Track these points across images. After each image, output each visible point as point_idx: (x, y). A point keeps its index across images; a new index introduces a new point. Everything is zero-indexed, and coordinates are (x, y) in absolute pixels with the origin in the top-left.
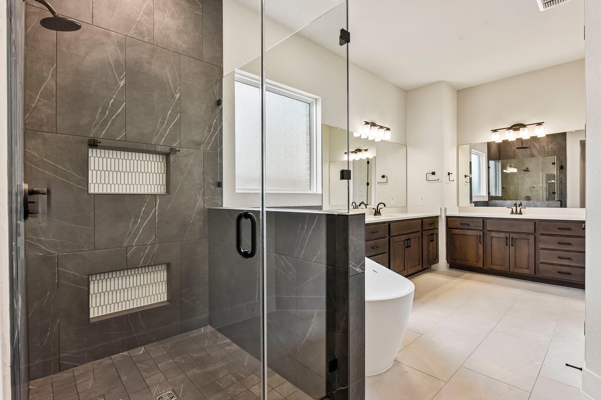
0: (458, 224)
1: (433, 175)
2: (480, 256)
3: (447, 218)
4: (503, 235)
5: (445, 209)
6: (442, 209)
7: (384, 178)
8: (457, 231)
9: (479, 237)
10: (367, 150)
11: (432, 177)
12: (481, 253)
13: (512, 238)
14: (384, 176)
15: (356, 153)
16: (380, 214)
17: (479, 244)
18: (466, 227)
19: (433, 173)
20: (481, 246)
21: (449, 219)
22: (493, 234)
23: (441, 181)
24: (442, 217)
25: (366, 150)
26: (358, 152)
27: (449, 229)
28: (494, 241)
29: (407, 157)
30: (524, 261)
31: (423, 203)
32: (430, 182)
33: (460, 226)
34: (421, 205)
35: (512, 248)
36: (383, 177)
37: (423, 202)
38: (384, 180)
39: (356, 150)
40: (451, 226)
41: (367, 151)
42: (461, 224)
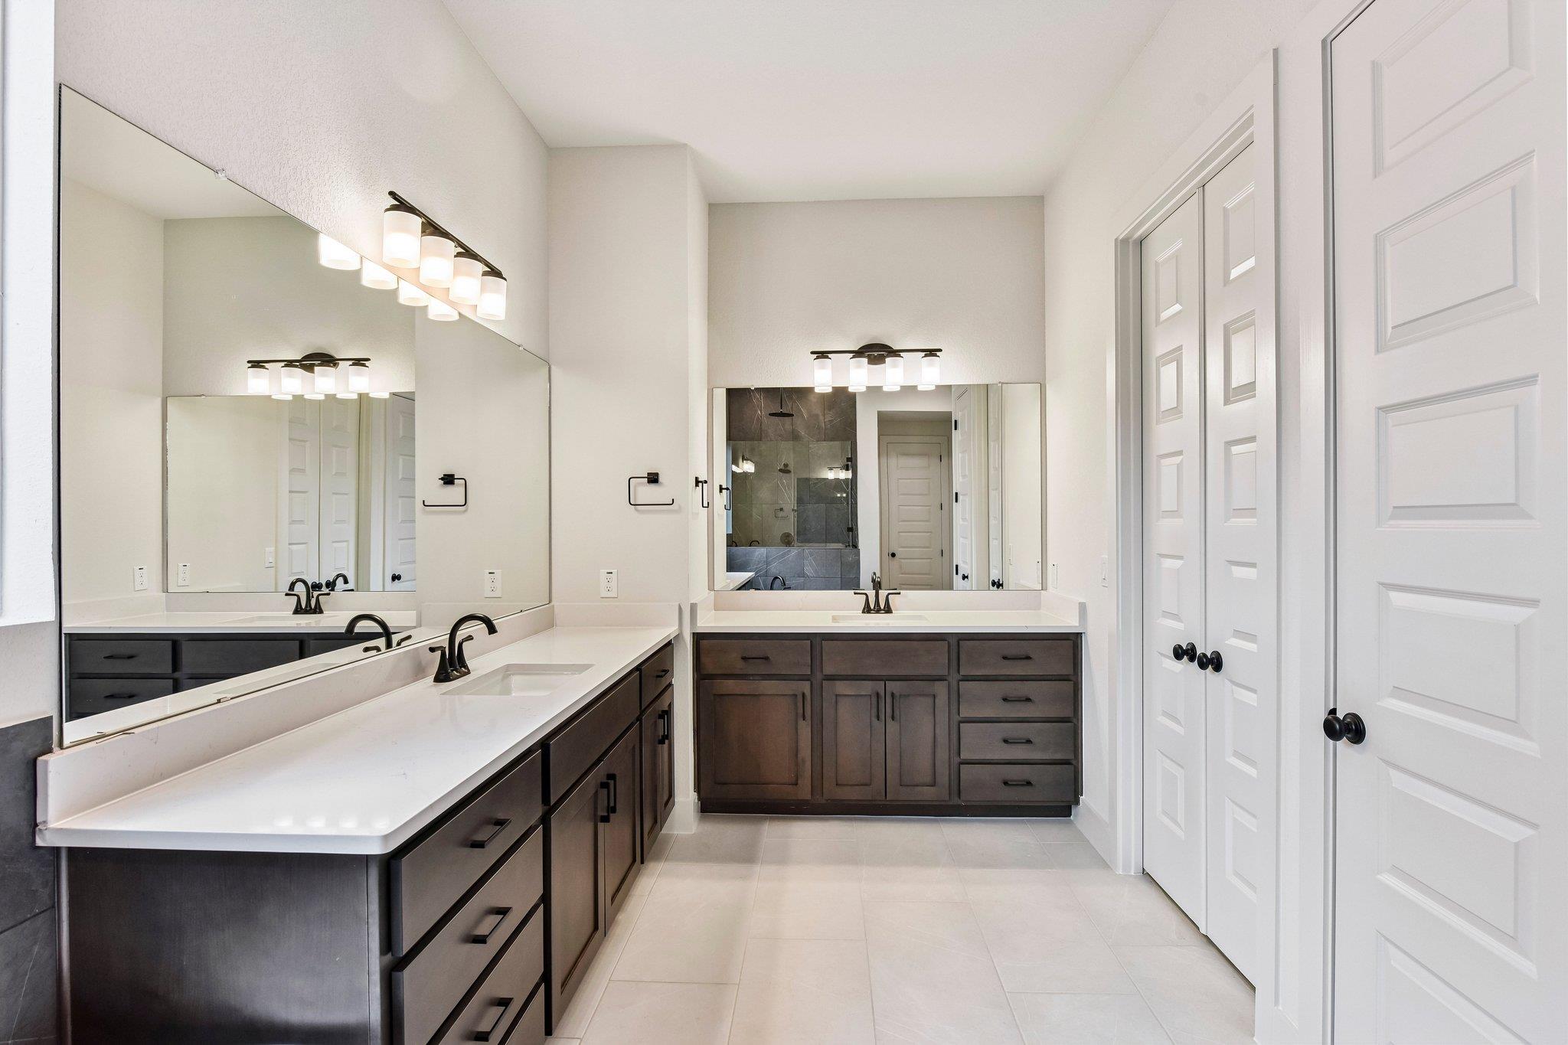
0: (732, 660)
1: (653, 486)
2: (804, 761)
3: (699, 638)
4: (867, 687)
5: (693, 608)
6: (683, 609)
7: (449, 488)
8: (730, 686)
9: (800, 698)
10: (367, 363)
11: (646, 493)
12: (805, 752)
13: (893, 695)
14: (453, 476)
15: (309, 368)
16: (466, 667)
17: (801, 722)
18: (763, 669)
19: (653, 479)
20: (805, 730)
21: (704, 643)
22: (842, 687)
23: (680, 507)
24: (683, 637)
25: (359, 362)
26: (319, 365)
27: (702, 677)
28: (845, 710)
29: (550, 408)
30: (922, 762)
31: (615, 590)
32: (643, 512)
33: (740, 667)
34: (609, 594)
35: (892, 727)
36: (448, 480)
37: (614, 584)
38: (455, 493)
39: (307, 358)
40: (710, 668)
41: (364, 365)
42: (744, 659)
